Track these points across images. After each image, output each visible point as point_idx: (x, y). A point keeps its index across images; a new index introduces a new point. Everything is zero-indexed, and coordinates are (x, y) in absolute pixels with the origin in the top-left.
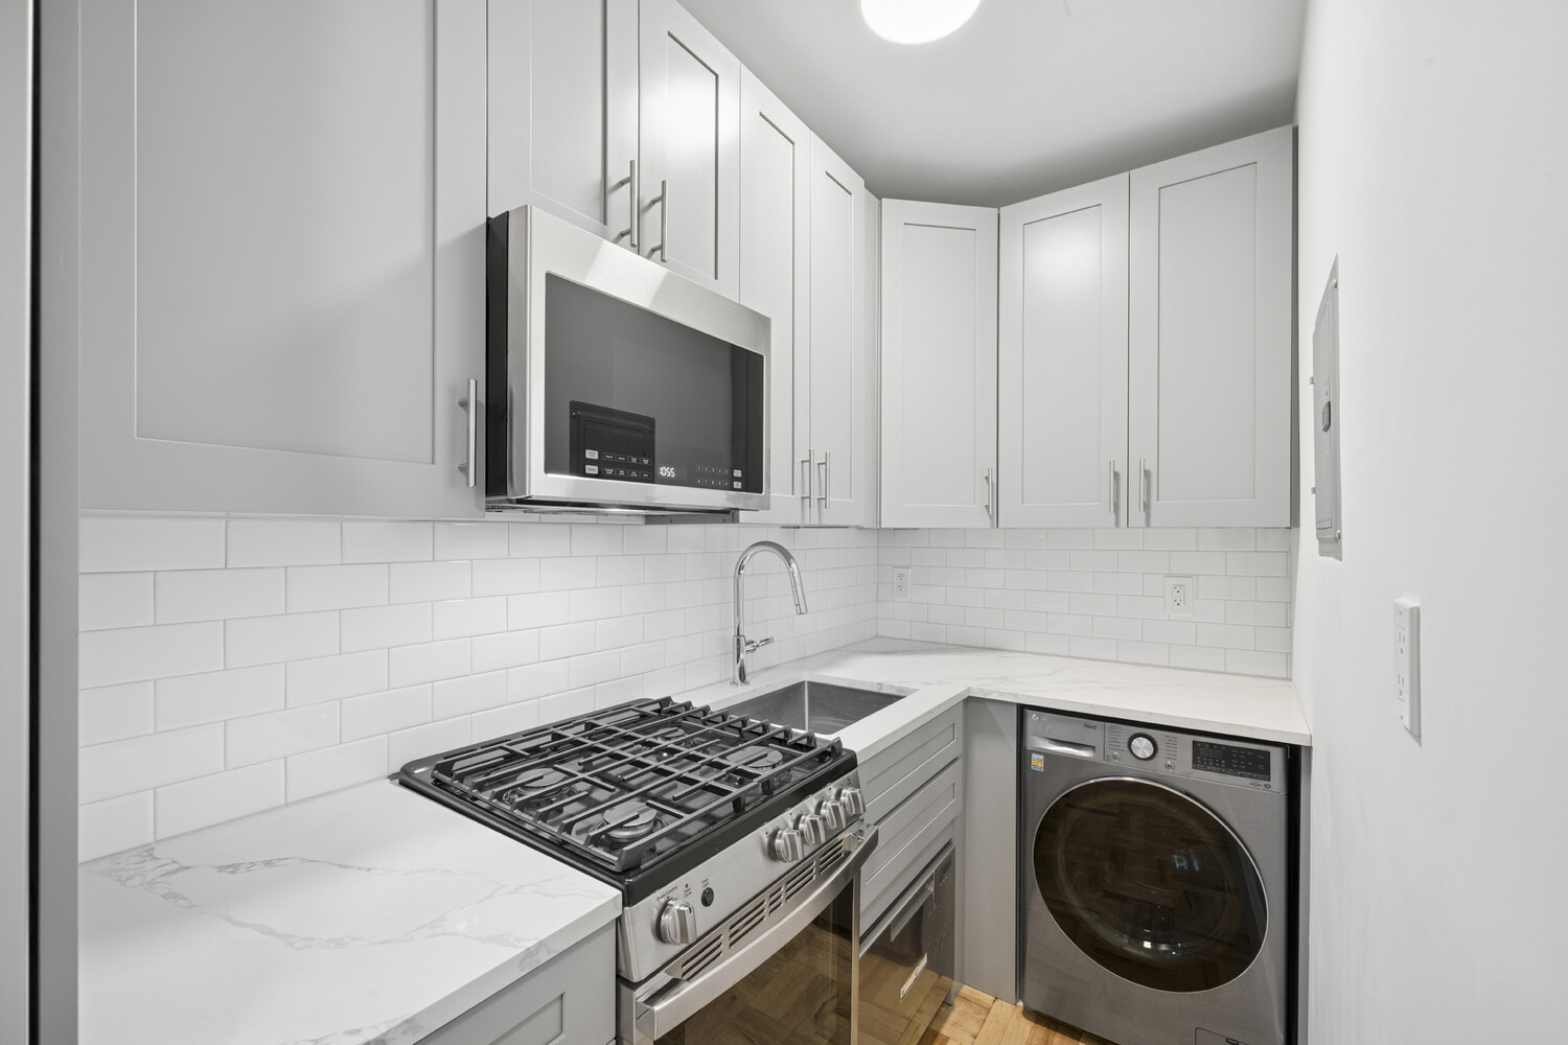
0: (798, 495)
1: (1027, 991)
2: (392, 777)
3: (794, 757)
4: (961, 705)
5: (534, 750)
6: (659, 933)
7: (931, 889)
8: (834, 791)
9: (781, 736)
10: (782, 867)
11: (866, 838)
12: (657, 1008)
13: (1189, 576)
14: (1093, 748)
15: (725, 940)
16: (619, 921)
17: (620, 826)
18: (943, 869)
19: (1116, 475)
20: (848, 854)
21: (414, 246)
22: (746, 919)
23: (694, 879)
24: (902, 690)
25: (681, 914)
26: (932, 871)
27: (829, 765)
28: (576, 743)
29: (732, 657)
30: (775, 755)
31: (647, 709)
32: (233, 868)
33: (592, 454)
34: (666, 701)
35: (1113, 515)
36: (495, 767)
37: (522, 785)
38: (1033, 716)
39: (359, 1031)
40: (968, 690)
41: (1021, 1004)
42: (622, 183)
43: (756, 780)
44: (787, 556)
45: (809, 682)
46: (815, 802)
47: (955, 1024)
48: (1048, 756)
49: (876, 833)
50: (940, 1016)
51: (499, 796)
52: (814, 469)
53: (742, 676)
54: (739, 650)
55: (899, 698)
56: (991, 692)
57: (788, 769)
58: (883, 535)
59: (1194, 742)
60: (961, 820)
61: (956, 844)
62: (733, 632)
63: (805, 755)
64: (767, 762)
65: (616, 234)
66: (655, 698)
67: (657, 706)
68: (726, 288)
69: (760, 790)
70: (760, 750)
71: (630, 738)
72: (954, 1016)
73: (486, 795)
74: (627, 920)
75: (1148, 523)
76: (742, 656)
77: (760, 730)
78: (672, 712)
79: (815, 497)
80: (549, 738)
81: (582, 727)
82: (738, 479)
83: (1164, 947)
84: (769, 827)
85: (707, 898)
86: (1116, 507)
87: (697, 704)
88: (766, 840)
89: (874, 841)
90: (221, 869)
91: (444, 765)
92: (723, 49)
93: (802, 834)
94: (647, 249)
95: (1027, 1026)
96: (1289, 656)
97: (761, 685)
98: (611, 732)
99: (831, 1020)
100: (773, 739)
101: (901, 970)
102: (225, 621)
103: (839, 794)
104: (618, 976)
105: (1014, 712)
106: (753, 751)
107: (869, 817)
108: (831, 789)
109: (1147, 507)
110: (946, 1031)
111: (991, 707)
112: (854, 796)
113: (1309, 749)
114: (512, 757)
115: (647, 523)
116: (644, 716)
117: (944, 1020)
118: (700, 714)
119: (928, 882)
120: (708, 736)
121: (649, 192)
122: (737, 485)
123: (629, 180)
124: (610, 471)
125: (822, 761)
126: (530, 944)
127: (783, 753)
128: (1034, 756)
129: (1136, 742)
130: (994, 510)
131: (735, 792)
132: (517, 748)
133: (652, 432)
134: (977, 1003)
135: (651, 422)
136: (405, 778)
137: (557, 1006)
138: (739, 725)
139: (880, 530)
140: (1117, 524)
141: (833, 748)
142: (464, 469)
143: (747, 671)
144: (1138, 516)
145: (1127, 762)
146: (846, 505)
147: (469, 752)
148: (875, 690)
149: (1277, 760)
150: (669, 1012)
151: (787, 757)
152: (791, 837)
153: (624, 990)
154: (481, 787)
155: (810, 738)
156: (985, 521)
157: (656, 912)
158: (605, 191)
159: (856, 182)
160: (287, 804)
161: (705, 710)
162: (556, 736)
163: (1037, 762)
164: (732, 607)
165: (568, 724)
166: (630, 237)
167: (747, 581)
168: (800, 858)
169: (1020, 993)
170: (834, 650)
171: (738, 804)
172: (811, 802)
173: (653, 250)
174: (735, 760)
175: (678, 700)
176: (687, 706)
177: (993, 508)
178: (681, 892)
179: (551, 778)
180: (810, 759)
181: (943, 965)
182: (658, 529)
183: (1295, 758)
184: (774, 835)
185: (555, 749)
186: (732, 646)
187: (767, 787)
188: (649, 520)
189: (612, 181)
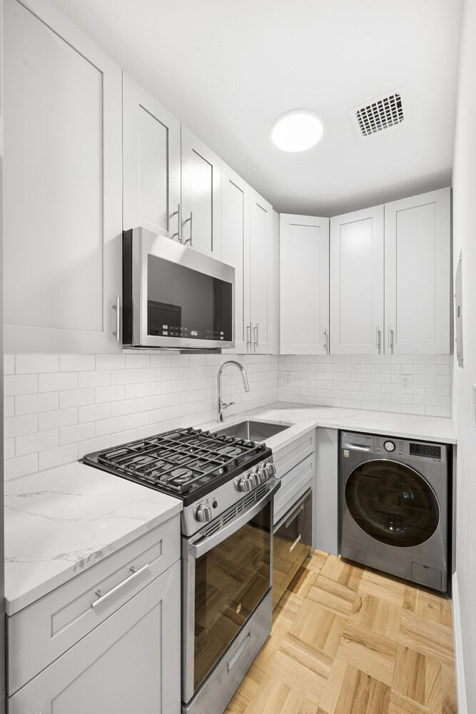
0: (246, 341)
1: (342, 550)
2: (80, 461)
3: (246, 450)
4: (314, 430)
5: (139, 449)
6: (197, 518)
7: (302, 507)
8: (263, 464)
9: (240, 442)
10: (243, 494)
11: (276, 484)
12: (197, 546)
13: (410, 375)
14: (369, 447)
15: (221, 522)
16: (182, 512)
17: (178, 478)
18: (306, 500)
19: (379, 332)
20: (269, 490)
21: (96, 244)
22: (229, 514)
23: (210, 497)
24: (289, 424)
25: (206, 510)
26: (303, 500)
27: (260, 454)
28: (155, 446)
29: (217, 411)
30: (238, 451)
31: (183, 432)
32: (24, 495)
33: (165, 327)
34: (191, 429)
35: (378, 349)
36: (122, 456)
37: (135, 463)
38: (344, 434)
39: (92, 548)
40: (317, 423)
41: (340, 556)
42: (175, 213)
43: (232, 459)
44: (241, 367)
45: (250, 422)
46: (256, 469)
47: (312, 565)
48: (351, 451)
49: (280, 482)
50: (306, 561)
51: (128, 466)
52: (252, 329)
53: (221, 419)
54: (220, 407)
55: (288, 427)
56: (327, 424)
57: (244, 456)
58: (280, 358)
59: (411, 444)
60: (314, 478)
61: (312, 489)
62: (217, 400)
63: (251, 450)
64: (235, 453)
65: (172, 235)
66: (185, 428)
67: (187, 431)
68: (216, 256)
69: (233, 464)
70: (232, 448)
71: (178, 444)
72: (312, 562)
73: (123, 466)
74: (185, 512)
75: (392, 353)
76: (221, 410)
77: (231, 440)
78: (193, 434)
79: (253, 342)
80: (143, 444)
81: (156, 440)
82: (222, 336)
83: (398, 530)
84: (237, 478)
85: (215, 505)
86: (379, 345)
87: (204, 430)
88: (237, 483)
89: (279, 485)
90: (19, 496)
91: (103, 455)
92: (214, 155)
93: (251, 481)
94: (184, 241)
95: (343, 565)
96: (451, 408)
97: (229, 423)
98: (169, 442)
99: (261, 564)
100: (236, 444)
101: (289, 543)
102: (14, 396)
103: (265, 466)
104: (181, 534)
105: (337, 432)
106: (228, 449)
107: (277, 475)
108: (261, 464)
109: (392, 346)
110: (308, 567)
111: (326, 430)
112: (272, 466)
113: (456, 445)
114: (130, 452)
115: (181, 353)
116: (182, 435)
117: (308, 563)
118: (205, 434)
119: (301, 504)
120: (209, 443)
121: (185, 216)
122: (222, 338)
123: (177, 212)
124: (172, 334)
125: (257, 453)
126: (151, 519)
127: (241, 449)
128: (345, 451)
129: (387, 444)
130: (328, 347)
131: (224, 464)
132: (132, 448)
133: (180, 313)
134: (321, 556)
135: (179, 308)
136: (86, 461)
137: (159, 544)
138: (222, 438)
139: (279, 356)
140: (380, 353)
141: (262, 447)
142: (115, 334)
143: (223, 416)
144: (388, 350)
145: (383, 452)
146: (265, 346)
147: (110, 450)
148: (278, 424)
149: (443, 450)
150: (202, 548)
151: (243, 450)
152: (247, 482)
153: (184, 539)
154: (120, 463)
155: (252, 443)
156: (324, 352)
157: (195, 510)
158: (168, 217)
159: (269, 207)
160: (39, 471)
161: (207, 433)
162: (146, 444)
163: (346, 453)
164: (217, 389)
165: (151, 438)
166: (177, 236)
167: (222, 378)
168: (251, 490)
169: (340, 551)
170: (259, 408)
171: (225, 469)
172: (254, 469)
173: (187, 241)
174: (222, 452)
175: (196, 428)
176: (200, 431)
177: (328, 346)
178: (205, 502)
179: (148, 460)
180: (252, 452)
181: (307, 541)
182: (186, 356)
183: (451, 449)
184: (240, 482)
185: (146, 449)
186: (217, 406)
187: (236, 462)
188: (182, 352)
189: (171, 213)
